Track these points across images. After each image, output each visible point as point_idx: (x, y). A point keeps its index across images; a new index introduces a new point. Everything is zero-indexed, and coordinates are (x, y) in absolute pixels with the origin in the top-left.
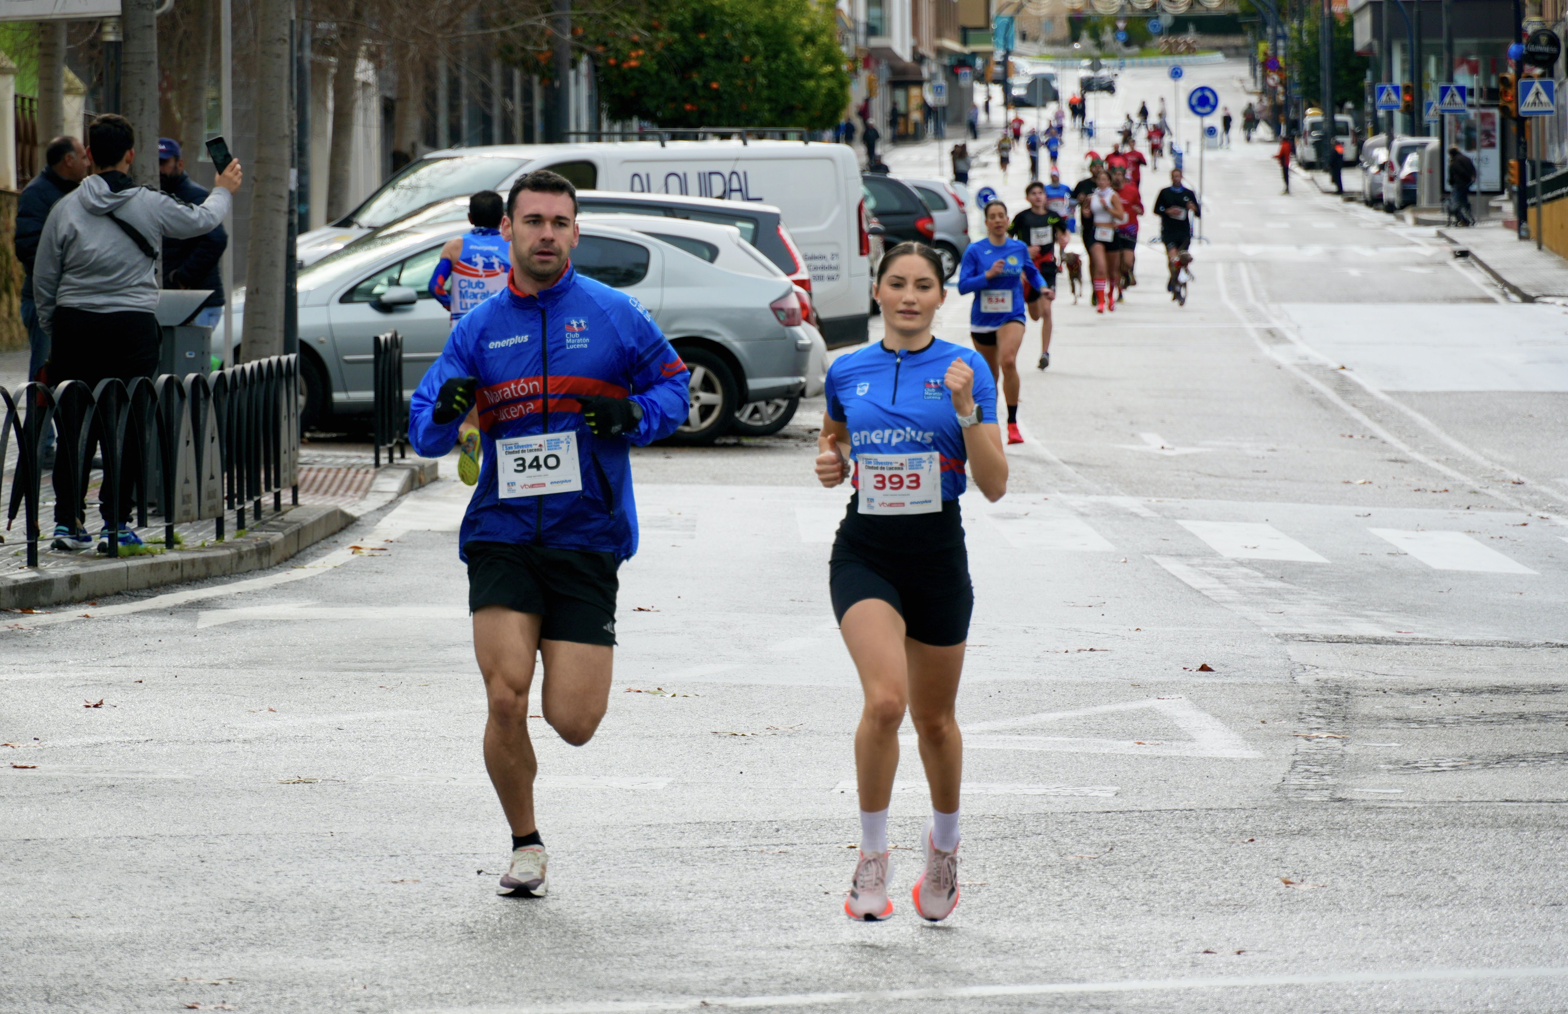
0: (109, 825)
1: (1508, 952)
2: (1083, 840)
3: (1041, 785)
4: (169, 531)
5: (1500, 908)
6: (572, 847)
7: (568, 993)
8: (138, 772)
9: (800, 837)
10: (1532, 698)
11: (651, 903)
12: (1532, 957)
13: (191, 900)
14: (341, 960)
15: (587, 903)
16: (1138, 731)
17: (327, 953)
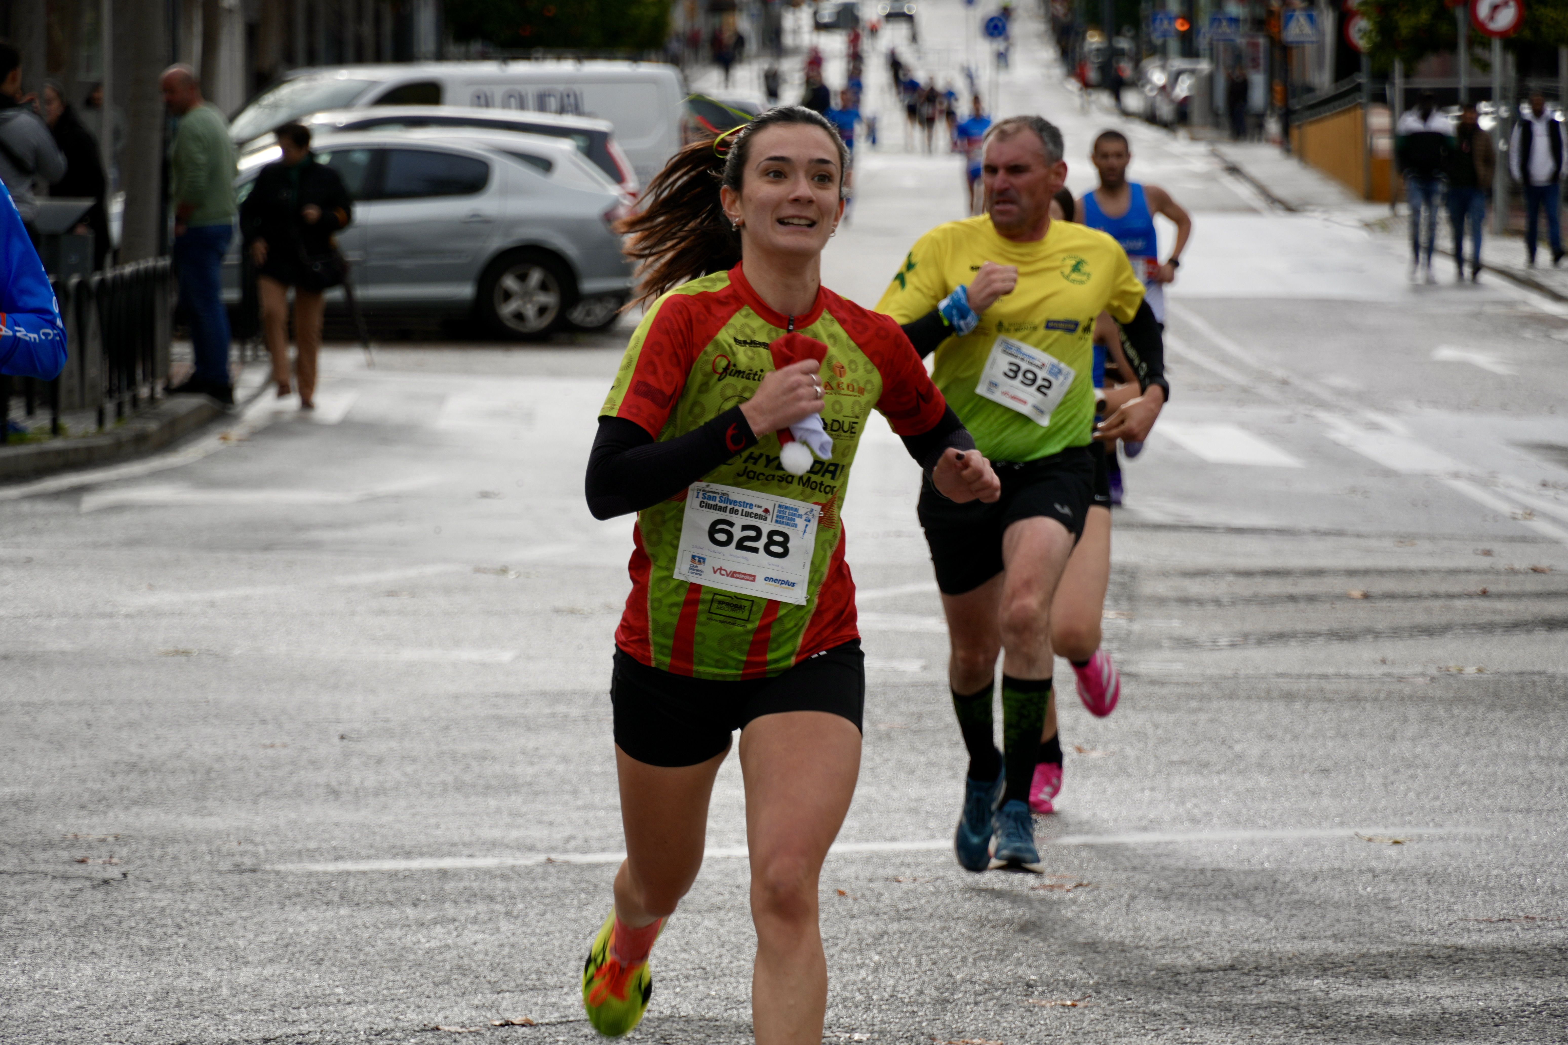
1: (1281, 815)
4: (55, 420)
5: (1273, 774)
6: (427, 715)
7: (425, 849)
8: (29, 644)
10: (1300, 581)
11: (500, 767)
12: (1303, 820)
13: (79, 762)
14: (217, 818)
17: (205, 812)
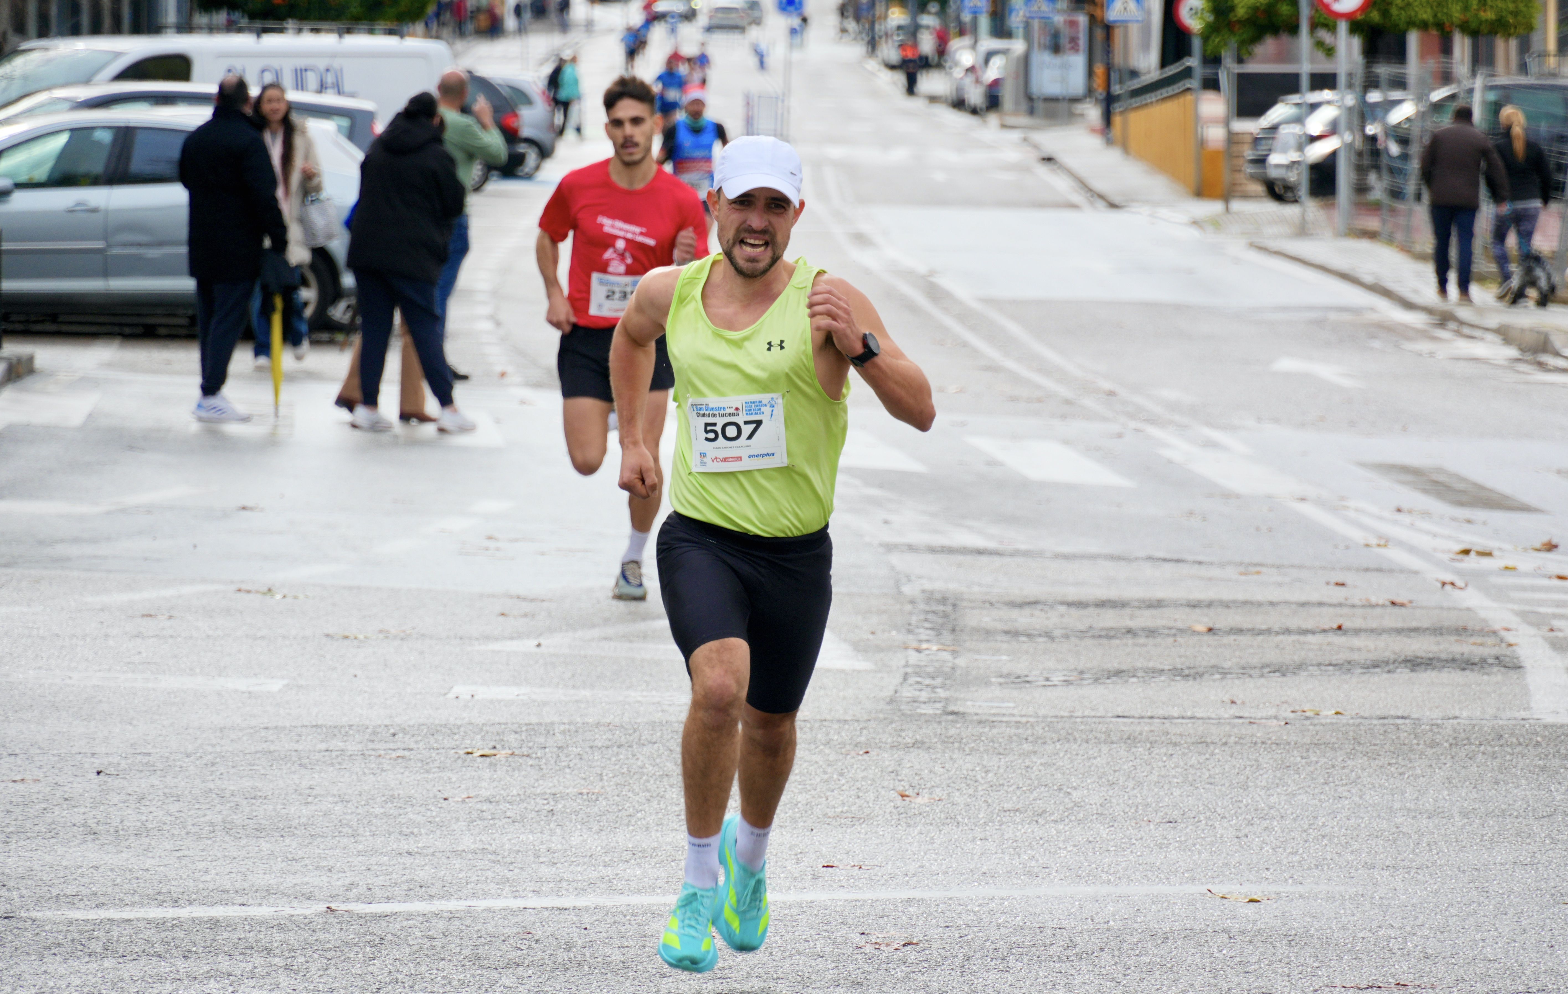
1: (1126, 869)
3: (654, 693)
5: (1116, 825)
6: (190, 748)
7: (194, 896)
9: (416, 742)
10: (1138, 612)
11: (271, 807)
12: (1150, 874)
15: (208, 806)
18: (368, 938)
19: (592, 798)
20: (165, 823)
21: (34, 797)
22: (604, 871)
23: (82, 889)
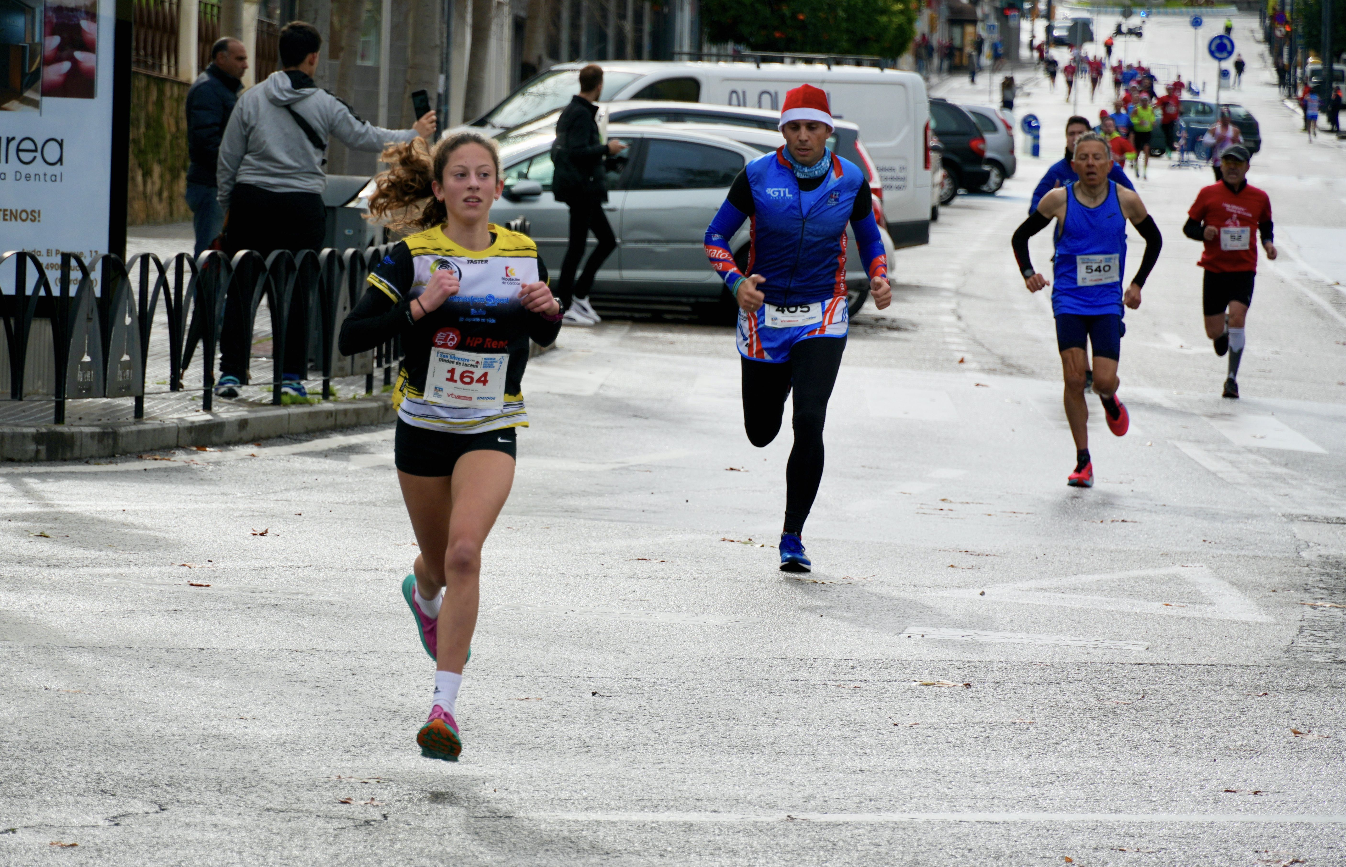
0: (273, 639)
2: (1118, 688)
3: (1081, 637)
4: (326, 384)
6: (675, 676)
7: (672, 803)
8: (298, 594)
9: (872, 674)
11: (743, 728)
13: (343, 708)
14: (474, 766)
15: (688, 726)
16: (1165, 594)
18: (822, 843)
19: (1024, 727)
20: (650, 739)
21: (536, 714)
22: (1031, 791)
23: (575, 794)
